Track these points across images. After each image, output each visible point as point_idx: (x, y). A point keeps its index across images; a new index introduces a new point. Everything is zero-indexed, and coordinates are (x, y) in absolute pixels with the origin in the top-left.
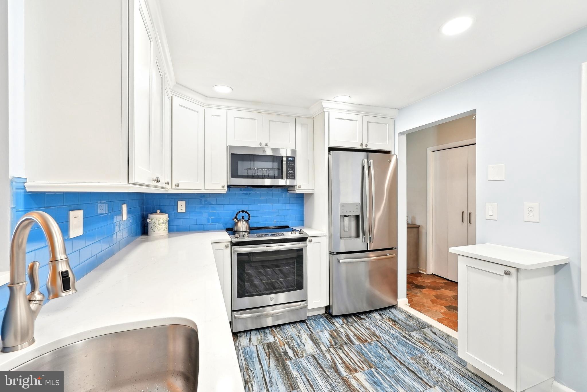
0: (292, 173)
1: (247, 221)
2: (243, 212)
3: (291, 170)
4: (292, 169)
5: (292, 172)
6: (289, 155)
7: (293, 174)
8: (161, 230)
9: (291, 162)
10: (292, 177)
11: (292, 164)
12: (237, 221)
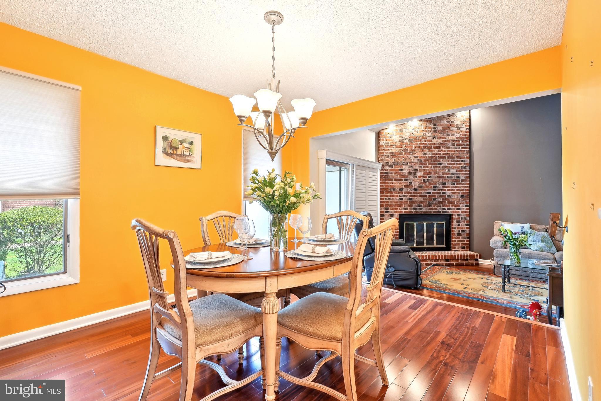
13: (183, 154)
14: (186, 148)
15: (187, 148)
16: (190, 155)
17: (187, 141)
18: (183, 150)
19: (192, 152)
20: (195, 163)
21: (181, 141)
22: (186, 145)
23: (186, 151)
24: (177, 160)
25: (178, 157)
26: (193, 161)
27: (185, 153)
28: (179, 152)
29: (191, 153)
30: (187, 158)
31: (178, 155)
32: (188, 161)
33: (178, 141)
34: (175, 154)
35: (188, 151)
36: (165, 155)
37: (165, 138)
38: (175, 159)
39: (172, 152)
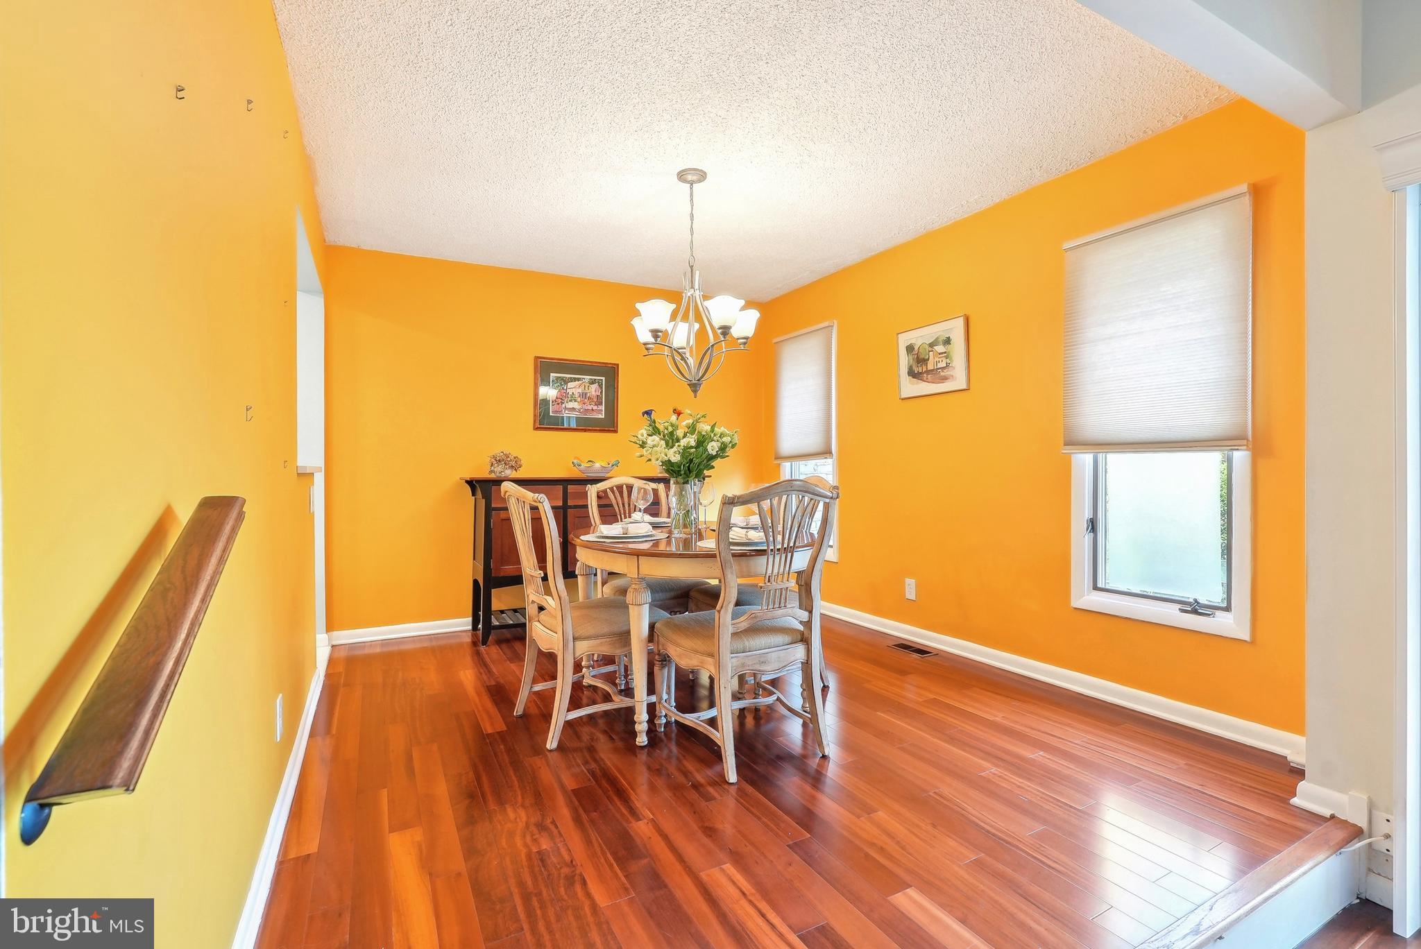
13: (936, 367)
14: (940, 354)
15: (942, 353)
16: (948, 365)
17: (940, 340)
18: (936, 359)
19: (951, 359)
20: (955, 379)
21: (932, 345)
22: (940, 348)
23: (941, 360)
24: (929, 382)
25: (929, 376)
26: (953, 376)
27: (940, 365)
28: (930, 367)
29: (948, 361)
30: (942, 374)
31: (928, 372)
32: (945, 379)
33: (927, 347)
34: (924, 372)
35: (944, 359)
36: (911, 377)
37: (910, 349)
38: (925, 381)
39: (920, 370)
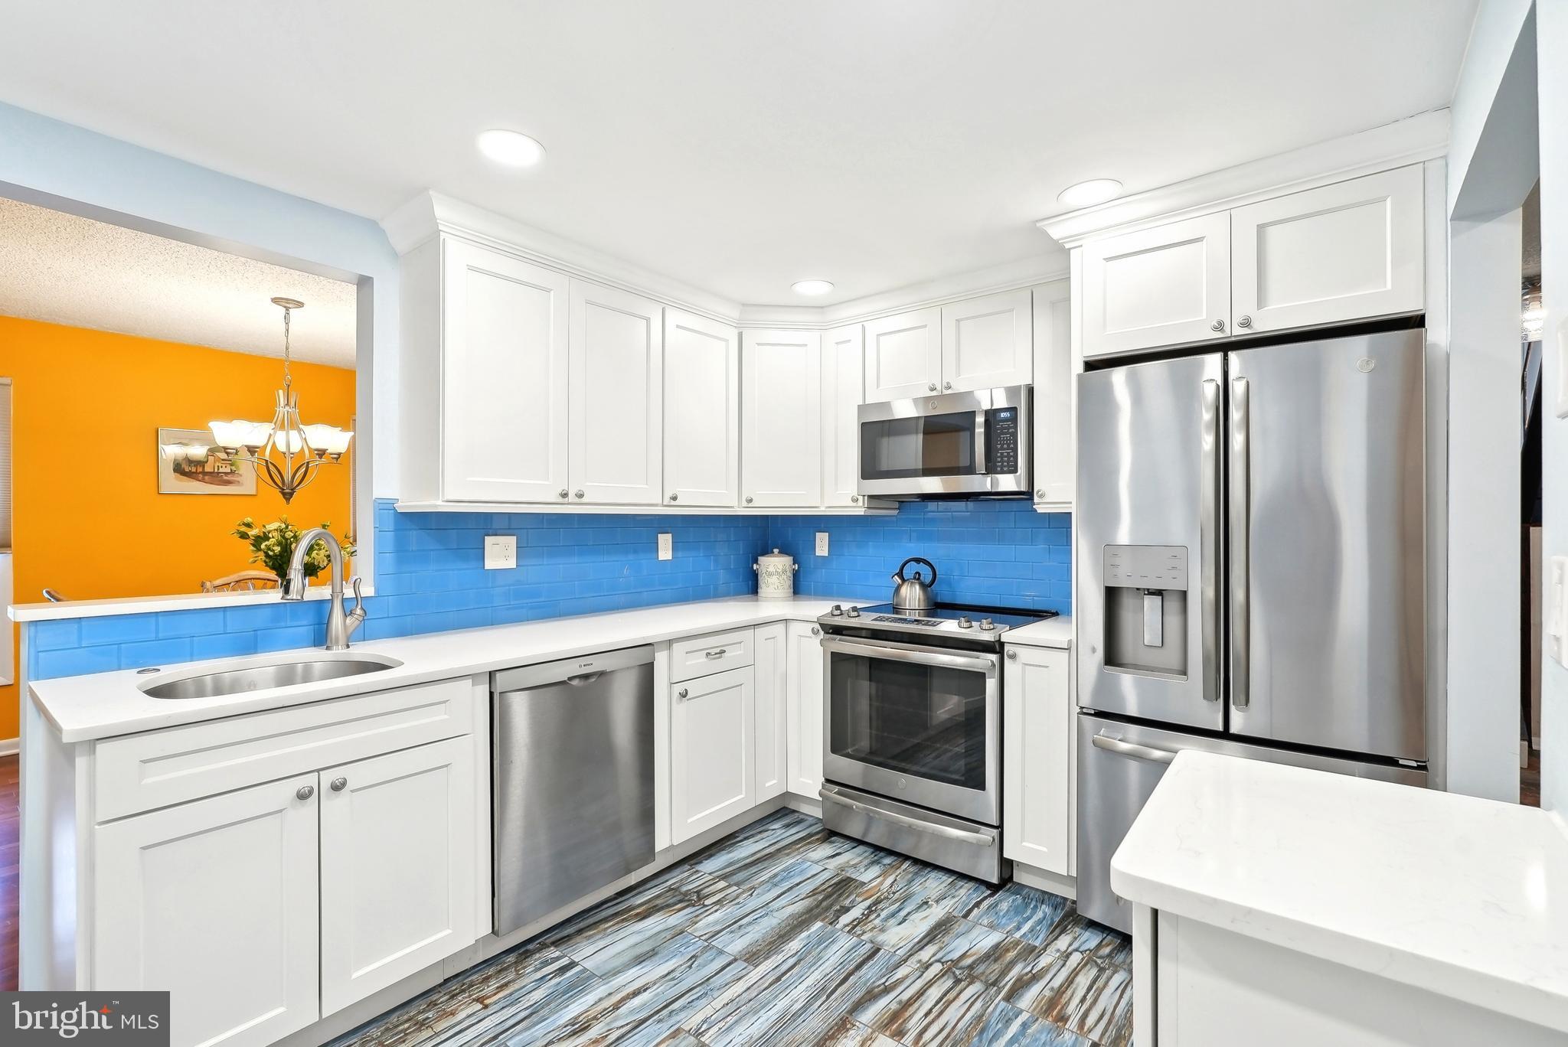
0: (1008, 456)
1: (924, 587)
2: (918, 560)
3: (1005, 446)
4: (1008, 445)
5: (1008, 453)
6: (1001, 402)
7: (1012, 459)
8: (772, 587)
9: (1005, 424)
10: (1009, 466)
11: (1009, 428)
12: (900, 581)
13: (216, 470)
14: (223, 460)
16: (232, 472)
18: (217, 464)
19: (237, 467)
20: (242, 484)
23: (224, 466)
24: (205, 483)
25: (206, 478)
26: (239, 482)
27: (221, 470)
28: (208, 469)
29: (233, 468)
30: (225, 478)
31: (205, 474)
32: (228, 483)
34: (200, 473)
35: (228, 466)
36: (178, 475)
38: (200, 481)
39: (194, 470)
